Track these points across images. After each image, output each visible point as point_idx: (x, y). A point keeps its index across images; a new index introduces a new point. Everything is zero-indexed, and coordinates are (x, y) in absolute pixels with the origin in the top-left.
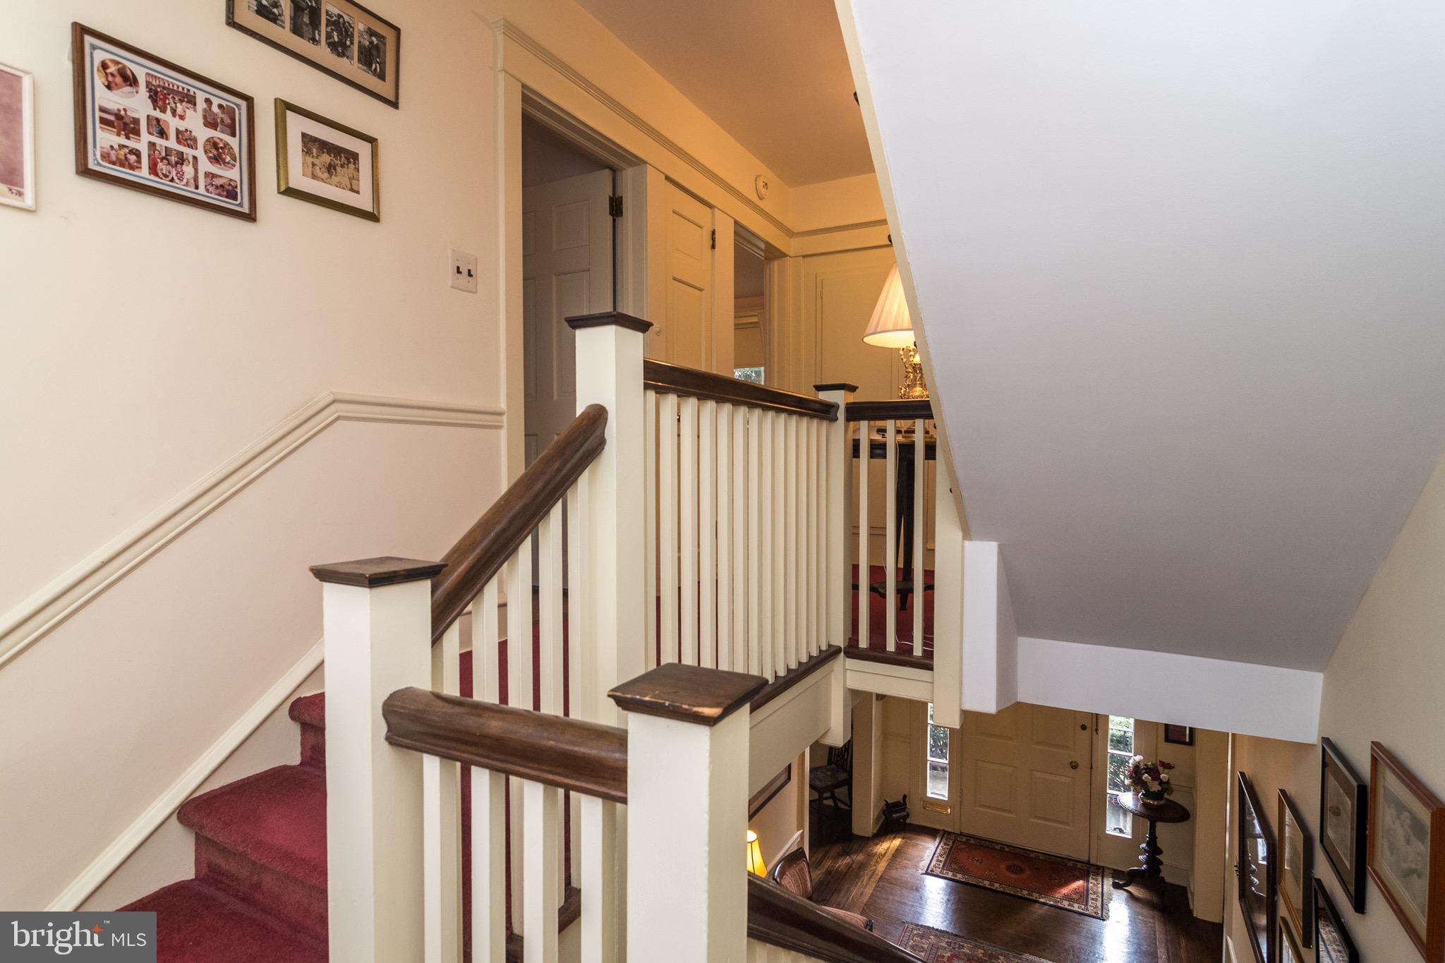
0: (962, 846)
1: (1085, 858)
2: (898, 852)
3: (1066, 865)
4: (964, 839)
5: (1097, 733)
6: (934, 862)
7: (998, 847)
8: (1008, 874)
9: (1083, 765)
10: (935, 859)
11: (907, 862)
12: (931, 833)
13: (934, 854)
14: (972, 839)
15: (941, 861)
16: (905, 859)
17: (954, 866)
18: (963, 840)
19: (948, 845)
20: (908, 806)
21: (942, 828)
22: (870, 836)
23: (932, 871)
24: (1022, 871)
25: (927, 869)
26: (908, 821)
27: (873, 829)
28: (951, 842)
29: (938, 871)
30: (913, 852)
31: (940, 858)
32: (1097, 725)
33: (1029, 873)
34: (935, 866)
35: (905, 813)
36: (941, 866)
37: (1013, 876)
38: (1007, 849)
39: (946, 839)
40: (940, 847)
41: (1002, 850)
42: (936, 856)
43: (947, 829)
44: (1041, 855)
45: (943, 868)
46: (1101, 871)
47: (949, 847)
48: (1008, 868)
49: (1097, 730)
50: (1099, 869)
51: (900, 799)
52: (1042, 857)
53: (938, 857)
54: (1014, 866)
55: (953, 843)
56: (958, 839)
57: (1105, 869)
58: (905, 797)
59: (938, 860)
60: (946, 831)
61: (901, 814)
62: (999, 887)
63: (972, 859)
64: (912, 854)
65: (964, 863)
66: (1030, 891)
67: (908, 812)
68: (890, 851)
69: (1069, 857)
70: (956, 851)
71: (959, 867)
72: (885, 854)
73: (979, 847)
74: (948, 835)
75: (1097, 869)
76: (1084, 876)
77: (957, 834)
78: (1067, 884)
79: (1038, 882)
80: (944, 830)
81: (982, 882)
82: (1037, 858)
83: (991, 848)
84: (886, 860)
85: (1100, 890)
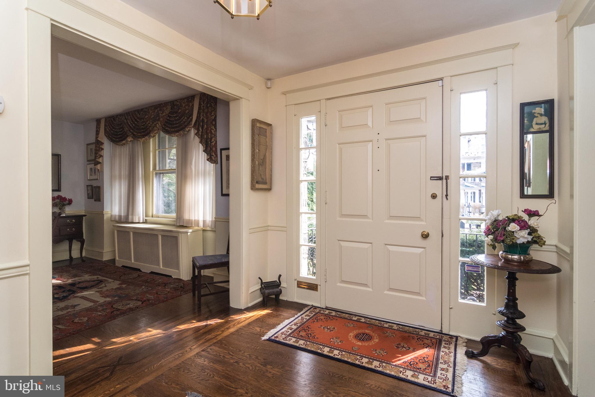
0: (321, 318)
1: (438, 328)
2: (257, 321)
3: (418, 334)
5: (447, 199)
6: (283, 330)
7: (355, 318)
9: (435, 236)
10: (289, 326)
12: (300, 307)
14: (334, 312)
15: (291, 329)
17: (302, 333)
18: (326, 313)
19: (309, 316)
21: (311, 303)
22: (243, 308)
23: (277, 337)
24: (369, 338)
25: (273, 336)
26: (285, 298)
27: (247, 303)
28: (314, 313)
29: (281, 338)
31: (293, 326)
32: (447, 192)
33: (378, 341)
34: (282, 333)
35: (278, 290)
36: (288, 333)
37: (360, 343)
38: (363, 320)
39: (310, 312)
40: (300, 318)
41: (358, 321)
42: (291, 324)
45: (289, 335)
46: (454, 340)
47: (308, 318)
48: (357, 337)
49: (447, 195)
50: (452, 338)
51: (276, 279)
52: (395, 327)
54: (364, 334)
55: (314, 315)
57: (459, 338)
58: (280, 276)
59: (289, 328)
60: (314, 306)
61: (274, 292)
62: (338, 354)
63: (324, 328)
64: (269, 322)
65: (314, 331)
66: (371, 359)
67: (280, 289)
68: (250, 319)
69: (421, 328)
70: (313, 321)
71: (307, 334)
72: (245, 320)
73: (337, 318)
74: (314, 308)
75: (450, 338)
76: (434, 345)
77: (323, 308)
78: (415, 351)
79: (382, 352)
80: (312, 305)
81: (322, 349)
82: (390, 328)
83: (349, 319)
84: (241, 325)
85: (452, 359)
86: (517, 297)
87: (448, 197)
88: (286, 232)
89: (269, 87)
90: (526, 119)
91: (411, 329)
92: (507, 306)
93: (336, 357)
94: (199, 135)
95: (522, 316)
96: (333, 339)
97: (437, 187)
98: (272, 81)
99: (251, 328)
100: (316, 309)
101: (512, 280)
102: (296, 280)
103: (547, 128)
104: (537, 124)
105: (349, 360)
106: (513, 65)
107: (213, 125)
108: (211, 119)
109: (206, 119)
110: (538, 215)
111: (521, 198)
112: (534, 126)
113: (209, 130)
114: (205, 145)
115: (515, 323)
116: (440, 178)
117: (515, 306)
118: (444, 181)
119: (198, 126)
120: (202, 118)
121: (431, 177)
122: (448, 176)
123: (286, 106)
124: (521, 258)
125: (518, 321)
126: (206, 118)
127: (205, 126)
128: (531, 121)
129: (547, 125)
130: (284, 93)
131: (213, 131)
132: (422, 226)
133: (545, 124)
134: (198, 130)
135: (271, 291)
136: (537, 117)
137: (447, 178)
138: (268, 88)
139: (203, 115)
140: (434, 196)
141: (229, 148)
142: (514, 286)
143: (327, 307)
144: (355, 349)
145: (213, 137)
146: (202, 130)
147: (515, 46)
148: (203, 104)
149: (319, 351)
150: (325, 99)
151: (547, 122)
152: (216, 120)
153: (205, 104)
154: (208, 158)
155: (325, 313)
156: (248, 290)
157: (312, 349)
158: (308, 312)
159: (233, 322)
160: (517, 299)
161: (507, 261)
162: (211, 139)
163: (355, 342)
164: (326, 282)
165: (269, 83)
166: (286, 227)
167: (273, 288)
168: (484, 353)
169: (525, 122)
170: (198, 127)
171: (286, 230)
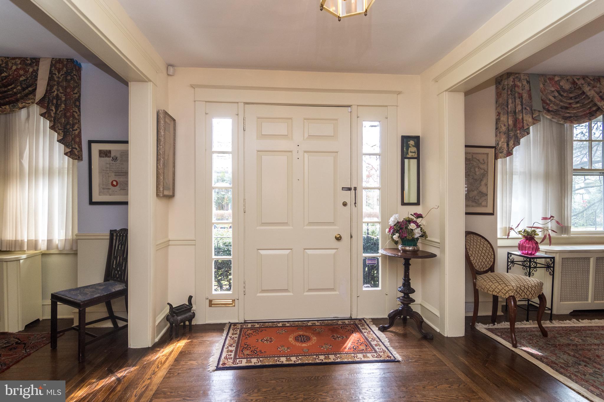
0: (250, 332)
1: (348, 316)
2: (183, 354)
3: (337, 324)
4: (249, 326)
6: (224, 355)
7: (280, 325)
8: (298, 344)
9: (345, 237)
10: (225, 350)
11: (192, 362)
12: (218, 328)
13: (224, 346)
14: (256, 324)
15: (231, 351)
16: (190, 360)
17: (247, 352)
19: (236, 334)
20: (194, 308)
21: (226, 321)
22: (150, 346)
23: (224, 364)
24: (308, 339)
25: (218, 364)
26: (194, 323)
27: (154, 338)
28: (239, 330)
29: (230, 363)
30: (199, 350)
31: (230, 348)
32: (355, 201)
33: (315, 338)
34: (226, 358)
35: (190, 314)
36: (232, 356)
37: (304, 345)
38: (288, 325)
39: (233, 330)
40: (228, 338)
41: (284, 326)
42: (226, 347)
43: (232, 321)
44: (316, 322)
45: (235, 358)
47: (237, 336)
48: (296, 339)
50: (362, 321)
53: (228, 348)
54: (300, 336)
55: (240, 331)
56: (244, 327)
58: (190, 298)
59: (228, 352)
60: (233, 323)
61: (187, 317)
62: (297, 360)
63: (261, 341)
64: (198, 352)
65: (255, 346)
66: (325, 354)
67: (193, 312)
68: (172, 355)
69: (336, 318)
70: (245, 338)
71: (251, 351)
72: (167, 359)
73: (266, 329)
74: (234, 325)
75: (360, 321)
76: (356, 330)
77: (242, 323)
78: (348, 338)
79: (327, 346)
80: (230, 323)
81: (279, 360)
82: (314, 325)
83: (275, 327)
84: (167, 364)
85: (375, 336)
86: (410, 278)
87: (356, 205)
88: (194, 246)
89: (171, 74)
90: (405, 148)
91: (329, 321)
92: (404, 285)
93: (297, 363)
94: (51, 116)
95: (413, 291)
96: (279, 348)
97: (347, 196)
98: (175, 68)
99: (184, 363)
100: (236, 325)
101: (407, 265)
102: (208, 299)
103: (416, 156)
104: (411, 152)
105: (310, 362)
106: (397, 106)
107: (76, 106)
108: (73, 98)
109: (64, 97)
110: (422, 217)
111: (402, 205)
112: (409, 153)
113: (70, 112)
114: (63, 133)
115: (409, 297)
116: (350, 189)
117: (409, 284)
118: (353, 191)
119: (48, 104)
120: (56, 93)
121: (343, 188)
122: (356, 187)
123: (195, 101)
124: (415, 249)
125: (411, 295)
126: (64, 95)
127: (63, 105)
128: (407, 150)
129: (416, 153)
130: (193, 86)
131: (76, 115)
132: (335, 230)
133: (415, 152)
134: (49, 110)
135: (183, 316)
136: (411, 147)
137: (355, 189)
138: (168, 75)
139: (58, 90)
140: (345, 204)
141: (128, 141)
142: (409, 269)
143: (245, 321)
144: (306, 351)
145: (76, 123)
146: (56, 111)
147: (399, 93)
148: (57, 74)
149: (278, 363)
150: (244, 103)
151: (416, 151)
152: (80, 100)
153: (62, 75)
154: (67, 151)
155: (248, 327)
156: (154, 321)
157: (271, 363)
158: (231, 330)
159: (153, 364)
160: (410, 279)
161: (404, 251)
162: (73, 125)
163: (300, 345)
164: (244, 294)
165: (171, 70)
166: (195, 240)
167: (185, 313)
168: (391, 325)
169: (405, 150)
170: (48, 106)
171: (195, 244)
